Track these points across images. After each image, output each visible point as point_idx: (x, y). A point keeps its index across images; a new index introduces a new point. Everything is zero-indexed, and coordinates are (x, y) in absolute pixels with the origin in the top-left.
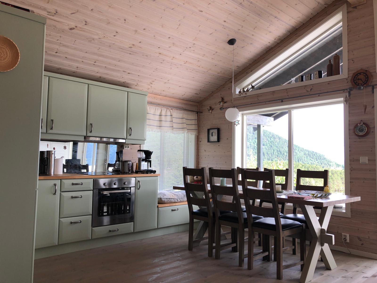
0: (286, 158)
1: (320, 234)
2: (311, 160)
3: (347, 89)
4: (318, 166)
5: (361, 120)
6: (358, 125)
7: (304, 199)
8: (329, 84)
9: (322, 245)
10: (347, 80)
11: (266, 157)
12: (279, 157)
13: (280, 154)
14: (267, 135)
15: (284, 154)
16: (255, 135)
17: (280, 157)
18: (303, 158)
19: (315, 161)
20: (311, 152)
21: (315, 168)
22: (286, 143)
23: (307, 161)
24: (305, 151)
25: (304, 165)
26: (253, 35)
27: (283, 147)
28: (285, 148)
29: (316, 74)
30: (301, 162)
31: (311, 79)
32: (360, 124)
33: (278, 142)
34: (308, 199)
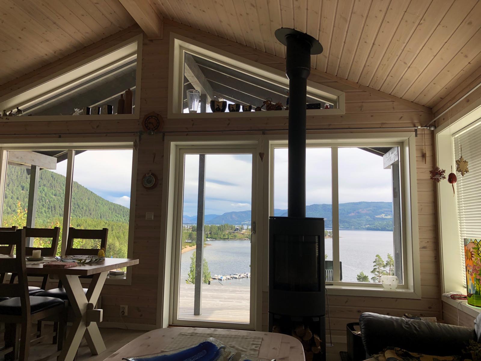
0: (85, 213)
1: (85, 311)
2: (117, 217)
3: (137, 132)
4: (124, 223)
5: (150, 170)
6: (147, 175)
7: (65, 267)
8: (118, 123)
9: (87, 324)
10: (138, 121)
11: (58, 212)
12: (76, 212)
13: (77, 208)
14: (61, 181)
15: (83, 208)
16: (43, 180)
17: (78, 212)
18: (107, 214)
19: (122, 217)
20: (117, 206)
21: (120, 227)
22: (86, 194)
23: (112, 218)
24: (111, 205)
25: (107, 222)
26: (20, 38)
27: (82, 199)
28: (85, 200)
29: (105, 108)
30: (104, 219)
31: (99, 114)
32: (148, 174)
33: (76, 192)
34: (72, 267)
